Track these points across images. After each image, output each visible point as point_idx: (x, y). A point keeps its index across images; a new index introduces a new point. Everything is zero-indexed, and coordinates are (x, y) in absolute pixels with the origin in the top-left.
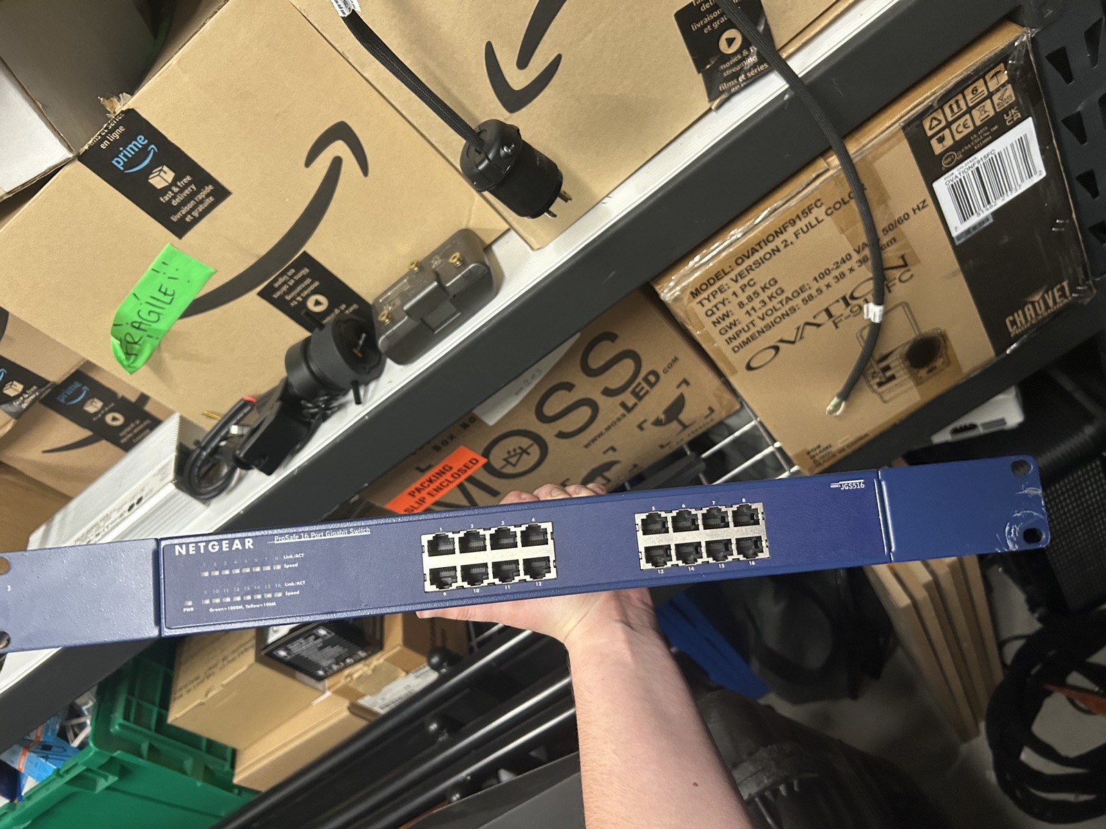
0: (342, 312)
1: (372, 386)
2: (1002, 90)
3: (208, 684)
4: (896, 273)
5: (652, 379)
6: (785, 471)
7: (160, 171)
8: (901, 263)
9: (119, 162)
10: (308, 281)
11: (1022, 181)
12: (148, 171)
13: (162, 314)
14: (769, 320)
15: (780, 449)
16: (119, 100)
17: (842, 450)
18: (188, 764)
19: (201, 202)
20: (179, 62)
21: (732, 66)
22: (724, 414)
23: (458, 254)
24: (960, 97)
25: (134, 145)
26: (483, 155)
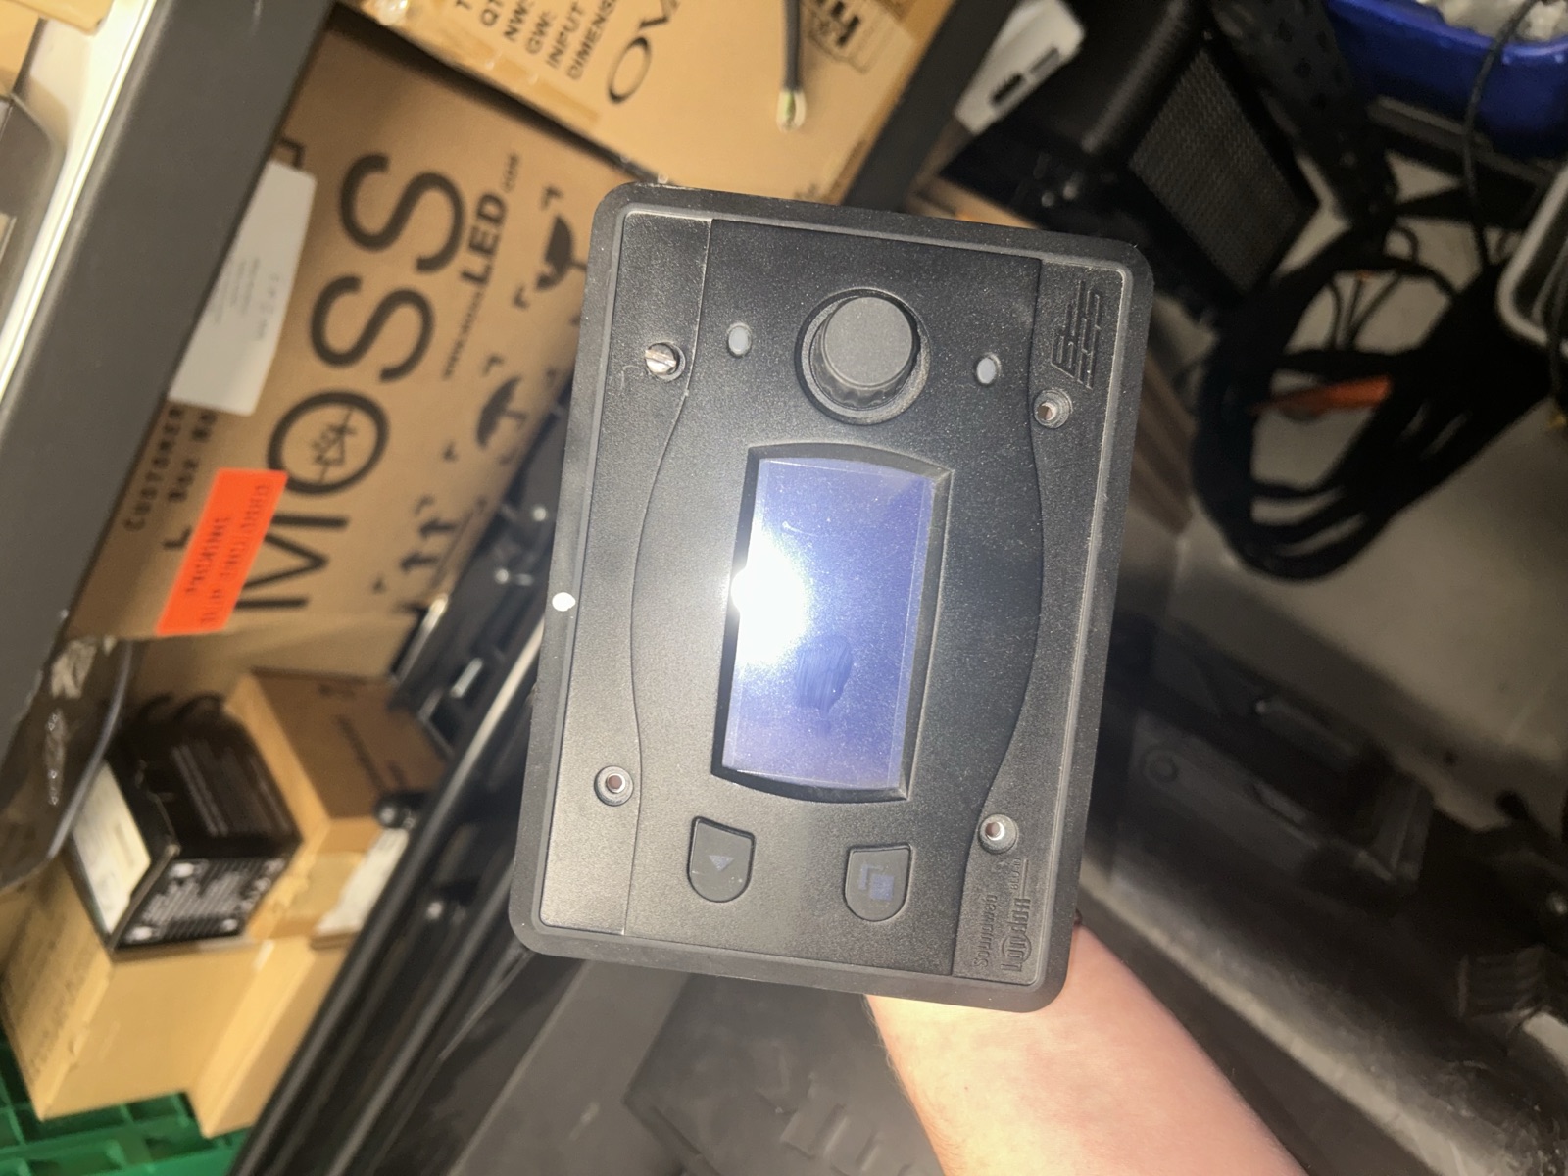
3: (64, 1035)
5: (491, 209)
17: (836, 185)
18: (115, 1152)
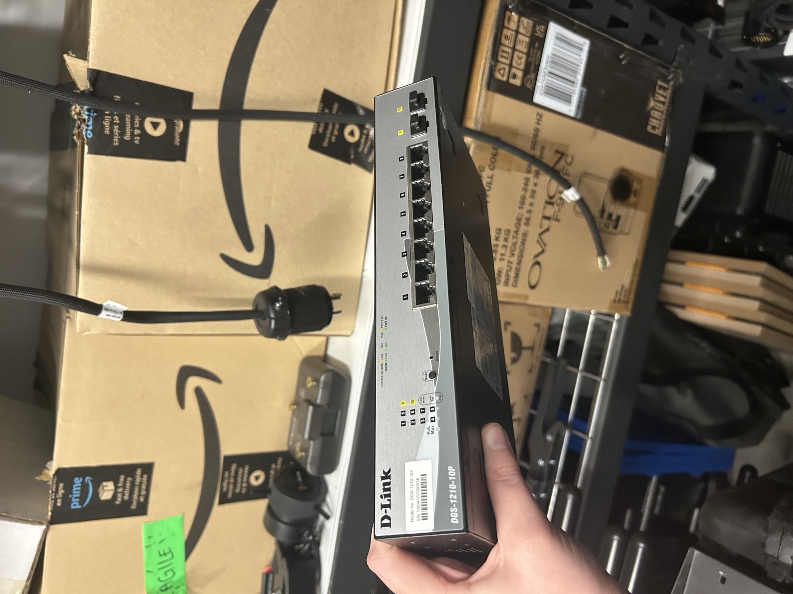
0: (275, 470)
1: (328, 499)
2: (521, 24)
4: (562, 163)
6: (612, 323)
7: (103, 488)
8: (559, 155)
9: (75, 505)
10: (241, 470)
11: (579, 56)
12: (96, 494)
13: (173, 568)
14: (517, 253)
15: (598, 314)
16: (48, 469)
17: (632, 282)
19: (141, 483)
20: (63, 419)
21: (365, 145)
22: (547, 321)
23: (309, 379)
24: (502, 48)
25: (76, 487)
26: (268, 319)
